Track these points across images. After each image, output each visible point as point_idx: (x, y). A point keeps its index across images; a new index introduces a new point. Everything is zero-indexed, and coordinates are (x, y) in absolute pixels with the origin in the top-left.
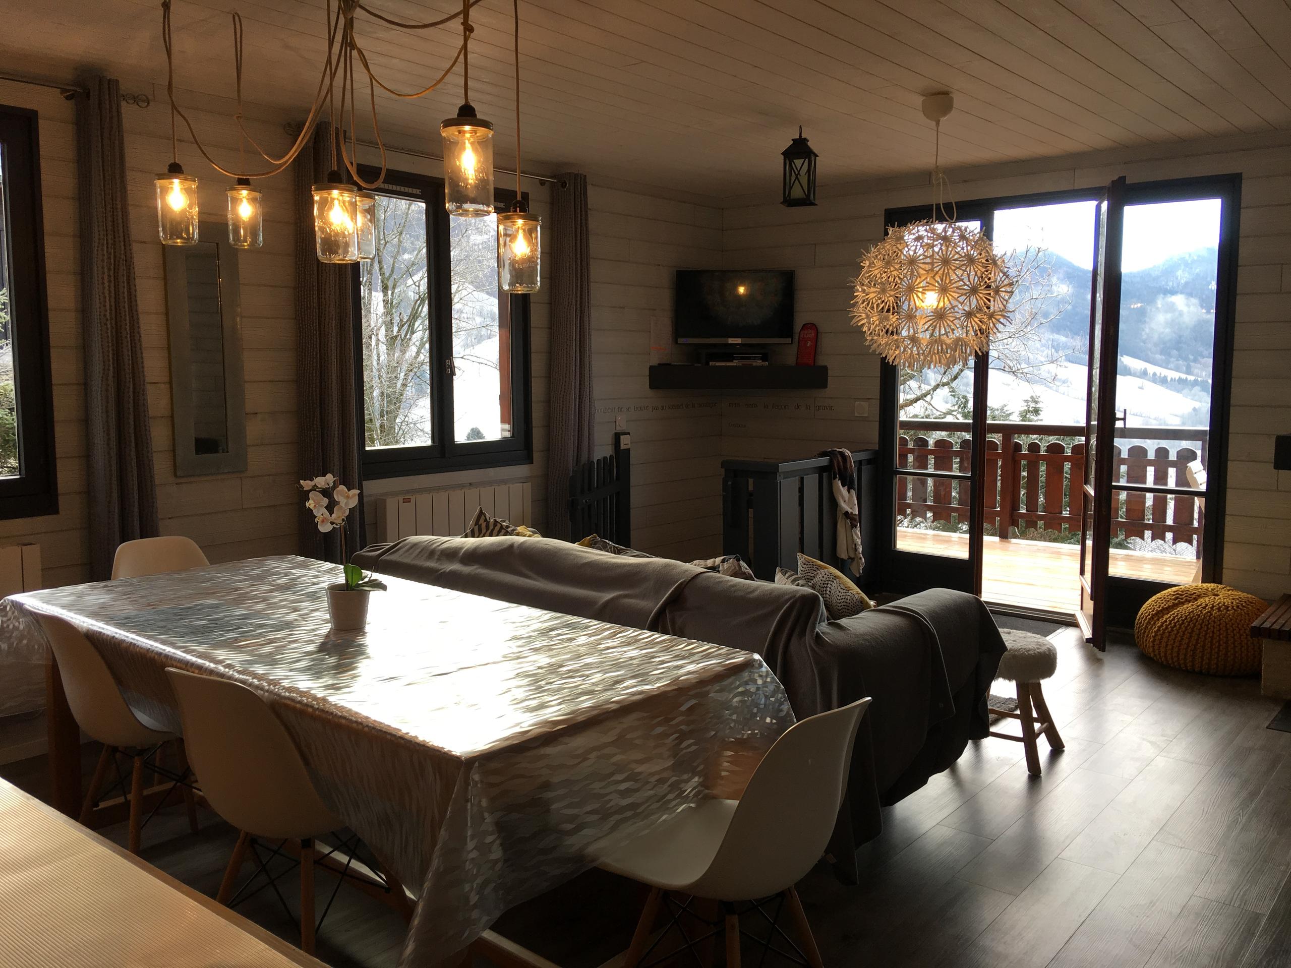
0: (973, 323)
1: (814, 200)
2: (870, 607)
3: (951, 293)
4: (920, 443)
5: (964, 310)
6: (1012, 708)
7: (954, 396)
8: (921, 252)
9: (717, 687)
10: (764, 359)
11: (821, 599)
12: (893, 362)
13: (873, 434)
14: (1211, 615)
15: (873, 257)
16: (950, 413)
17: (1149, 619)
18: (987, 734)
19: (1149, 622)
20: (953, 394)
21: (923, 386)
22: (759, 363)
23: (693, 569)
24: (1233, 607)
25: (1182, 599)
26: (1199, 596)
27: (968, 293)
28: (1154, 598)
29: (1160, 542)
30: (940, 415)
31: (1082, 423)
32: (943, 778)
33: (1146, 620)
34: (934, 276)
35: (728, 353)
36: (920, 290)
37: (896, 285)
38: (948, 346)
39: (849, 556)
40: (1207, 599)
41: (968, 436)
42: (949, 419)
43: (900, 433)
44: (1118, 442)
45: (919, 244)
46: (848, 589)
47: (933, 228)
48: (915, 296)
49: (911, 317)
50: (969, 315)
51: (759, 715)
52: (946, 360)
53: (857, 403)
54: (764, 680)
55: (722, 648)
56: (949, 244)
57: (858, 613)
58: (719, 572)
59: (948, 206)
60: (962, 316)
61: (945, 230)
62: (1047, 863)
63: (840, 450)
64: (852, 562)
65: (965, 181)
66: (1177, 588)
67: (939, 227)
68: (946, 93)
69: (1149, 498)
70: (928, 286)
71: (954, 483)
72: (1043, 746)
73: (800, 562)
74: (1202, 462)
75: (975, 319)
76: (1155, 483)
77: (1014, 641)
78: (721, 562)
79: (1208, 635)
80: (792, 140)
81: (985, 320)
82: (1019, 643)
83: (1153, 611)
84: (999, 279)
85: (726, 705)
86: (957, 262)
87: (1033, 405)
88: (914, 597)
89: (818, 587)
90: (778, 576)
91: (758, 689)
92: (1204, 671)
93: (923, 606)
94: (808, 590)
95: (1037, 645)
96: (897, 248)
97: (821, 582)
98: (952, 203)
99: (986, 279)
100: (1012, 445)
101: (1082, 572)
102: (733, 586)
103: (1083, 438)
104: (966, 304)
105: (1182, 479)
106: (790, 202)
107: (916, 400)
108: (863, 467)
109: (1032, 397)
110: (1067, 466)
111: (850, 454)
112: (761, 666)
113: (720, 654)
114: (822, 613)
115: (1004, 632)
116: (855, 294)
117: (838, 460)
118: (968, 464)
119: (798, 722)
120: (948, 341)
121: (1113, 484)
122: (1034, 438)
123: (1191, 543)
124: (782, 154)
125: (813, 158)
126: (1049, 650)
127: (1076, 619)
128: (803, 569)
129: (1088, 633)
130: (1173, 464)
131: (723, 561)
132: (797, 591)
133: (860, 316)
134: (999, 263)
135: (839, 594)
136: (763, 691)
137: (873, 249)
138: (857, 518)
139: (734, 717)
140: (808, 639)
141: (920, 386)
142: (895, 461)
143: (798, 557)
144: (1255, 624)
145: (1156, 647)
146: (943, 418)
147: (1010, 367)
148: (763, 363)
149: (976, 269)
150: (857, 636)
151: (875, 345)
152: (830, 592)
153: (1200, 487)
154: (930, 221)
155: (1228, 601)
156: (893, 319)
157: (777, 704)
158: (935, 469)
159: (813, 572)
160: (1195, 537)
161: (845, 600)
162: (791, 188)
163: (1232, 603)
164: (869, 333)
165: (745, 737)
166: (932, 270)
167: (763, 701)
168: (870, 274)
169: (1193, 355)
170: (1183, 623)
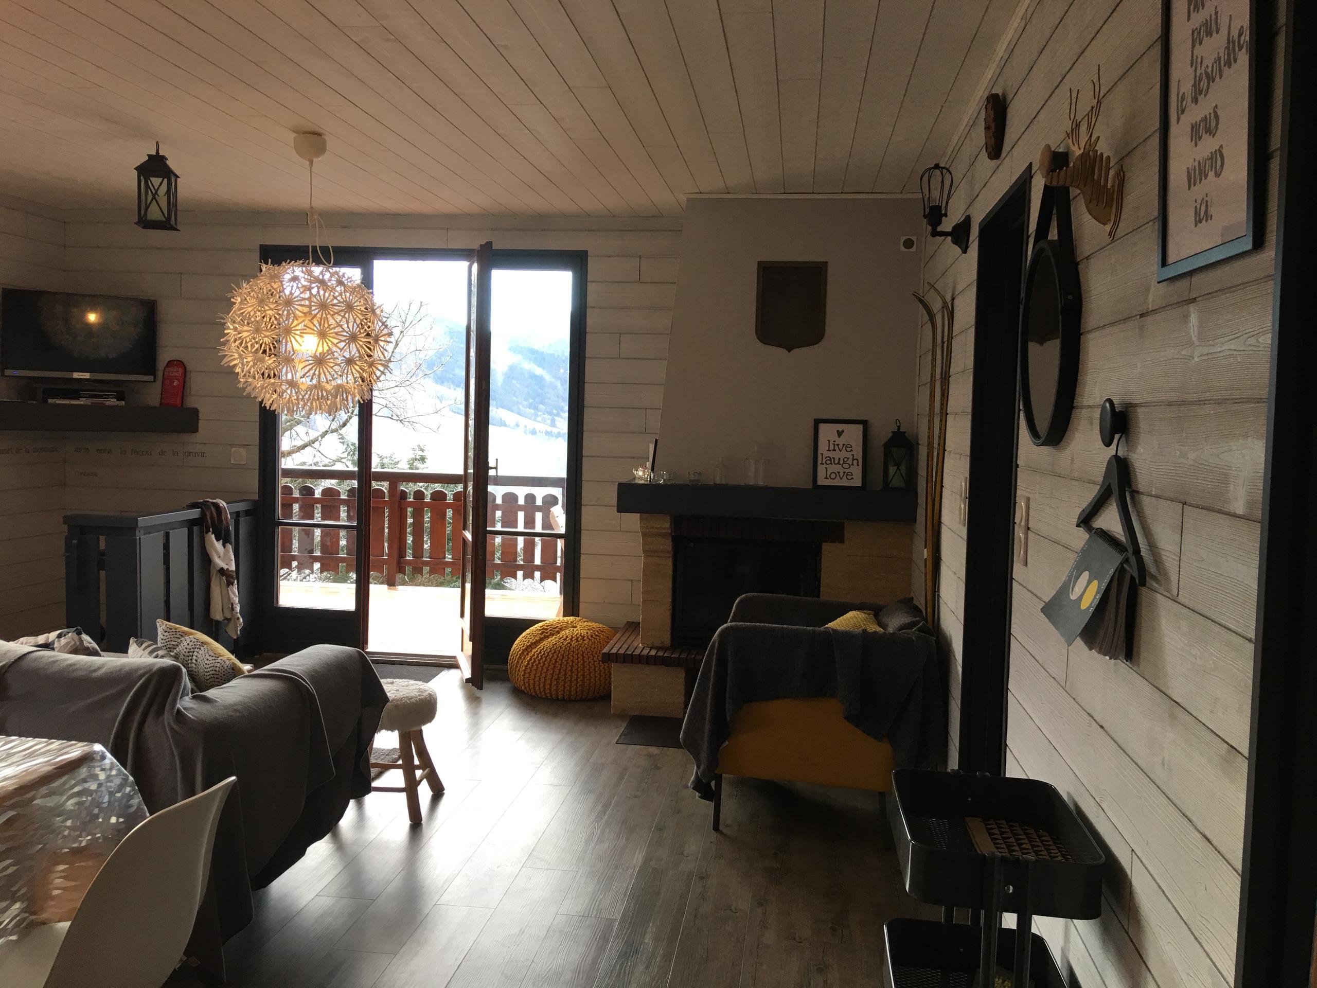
0: (354, 371)
1: (176, 224)
2: (243, 673)
3: (331, 339)
4: (304, 492)
5: (344, 357)
6: (395, 759)
7: (343, 443)
8: (297, 293)
9: (44, 790)
10: (120, 397)
11: (184, 670)
12: (270, 407)
13: (252, 483)
14: (571, 645)
15: (245, 293)
16: (339, 460)
17: (520, 654)
18: (368, 789)
19: (520, 657)
20: (342, 441)
21: (310, 431)
22: (113, 402)
23: (18, 649)
24: (588, 637)
25: (547, 633)
26: (561, 629)
27: (348, 339)
28: (524, 634)
29: (529, 580)
30: (329, 462)
31: (461, 472)
32: (324, 844)
33: (517, 655)
34: (312, 319)
35: (74, 390)
36: (298, 332)
37: (272, 326)
38: (328, 392)
39: (225, 617)
40: (567, 631)
41: (355, 483)
42: (339, 467)
43: (283, 482)
44: (491, 488)
45: (295, 285)
46: (218, 656)
47: (310, 270)
48: (292, 339)
49: (289, 360)
50: (350, 362)
51: (102, 815)
52: (327, 407)
53: (233, 449)
54: (108, 773)
55: (52, 743)
56: (327, 288)
57: (229, 681)
58: (53, 649)
59: (325, 250)
60: (342, 363)
61: (322, 273)
62: (426, 912)
63: (214, 501)
64: (229, 623)
65: (344, 227)
66: (543, 623)
67: (317, 270)
68: (319, 134)
69: (521, 540)
70: (305, 329)
71: (343, 533)
72: (424, 792)
73: (160, 630)
74: (563, 506)
75: (356, 367)
76: (525, 528)
77: (396, 691)
78: (57, 638)
79: (568, 665)
80: (148, 155)
81: (366, 368)
82: (401, 692)
83: (523, 646)
84: (378, 328)
85: (58, 811)
86: (337, 307)
87: (420, 453)
88: (292, 657)
89: (182, 657)
90: (133, 647)
91: (100, 785)
92: (565, 698)
93: (303, 665)
94: (168, 662)
95: (419, 691)
96: (272, 287)
97: (185, 650)
98: (328, 247)
99: (366, 327)
100: (399, 492)
101: (462, 615)
102: (71, 665)
103: (462, 486)
104: (345, 351)
105: (547, 524)
106: (145, 223)
107: (304, 447)
108: (241, 519)
109: (419, 446)
110: (449, 513)
111: (225, 504)
112: (103, 757)
113: (49, 751)
114: (185, 686)
115: (388, 683)
116: (226, 332)
117: (211, 512)
118: (354, 512)
119: (151, 815)
120: (329, 387)
121: (488, 529)
122: (420, 486)
123: (555, 580)
124: (136, 169)
125: (173, 179)
126: (430, 695)
127: (457, 661)
128: (164, 638)
129: (468, 674)
130: (539, 509)
131: (59, 636)
132: (154, 664)
133: (232, 356)
134: (378, 311)
135: (206, 662)
136: (106, 786)
137: (245, 285)
138: (234, 574)
139: (69, 823)
140: (167, 718)
141: (307, 433)
142: (276, 511)
143: (158, 624)
144: (605, 650)
145: (526, 680)
146: (332, 465)
147: (398, 416)
148: (119, 403)
149: (355, 317)
150: (226, 707)
151: (249, 388)
152: (196, 660)
153: (561, 529)
154: (307, 263)
155: (584, 632)
156: (269, 361)
157: (125, 800)
158: (323, 518)
159: (176, 640)
160: (558, 575)
161: (214, 668)
162: (147, 208)
163: (587, 633)
164: (242, 374)
165: (83, 844)
166: (310, 313)
167: (106, 799)
168: (242, 311)
169: (556, 410)
170: (548, 655)
